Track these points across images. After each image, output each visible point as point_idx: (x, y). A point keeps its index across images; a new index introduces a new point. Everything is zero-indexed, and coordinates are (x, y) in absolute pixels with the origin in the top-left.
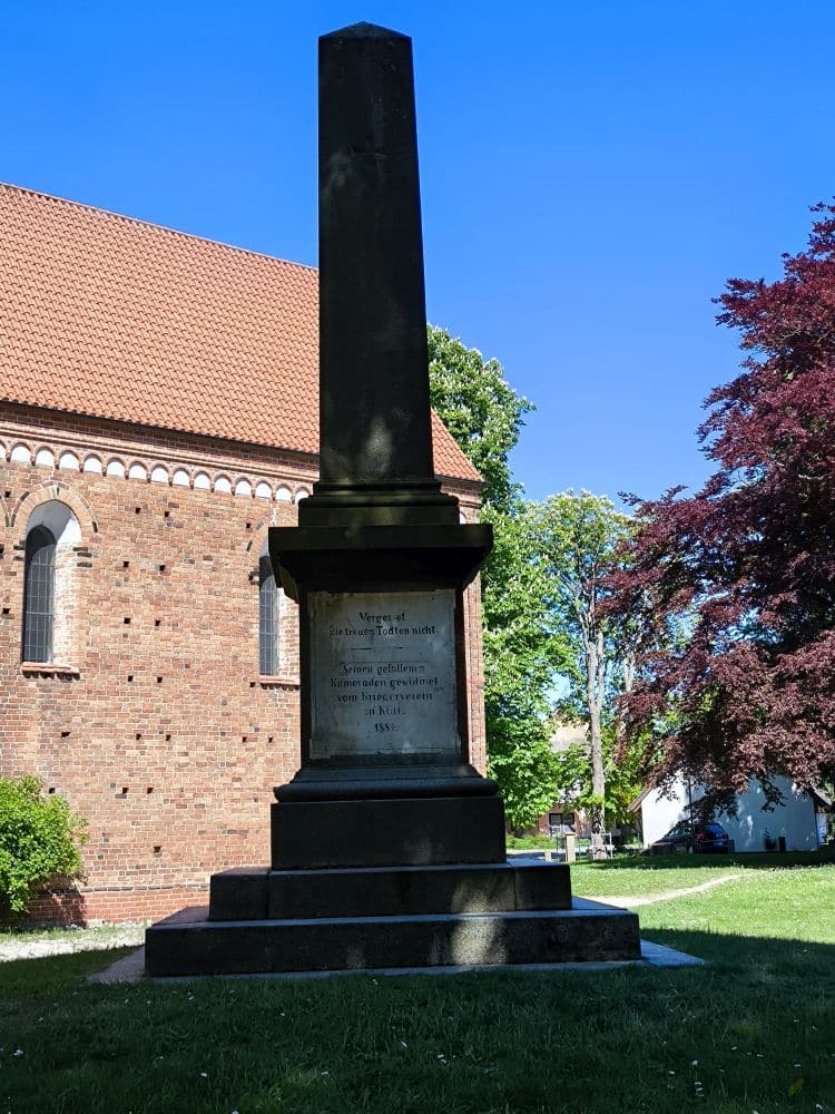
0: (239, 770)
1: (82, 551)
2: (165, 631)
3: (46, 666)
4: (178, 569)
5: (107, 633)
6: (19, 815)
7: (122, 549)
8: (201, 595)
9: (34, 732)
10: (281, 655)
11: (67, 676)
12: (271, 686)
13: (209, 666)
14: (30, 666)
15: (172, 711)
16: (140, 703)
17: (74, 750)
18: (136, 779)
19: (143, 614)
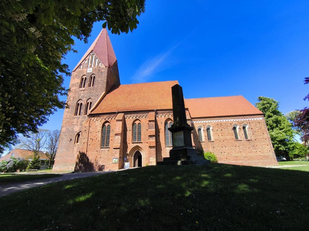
0: (235, 150)
1: (212, 129)
2: (223, 136)
3: (211, 141)
4: (223, 130)
5: (217, 137)
6: (209, 155)
7: (217, 129)
8: (226, 132)
9: (211, 147)
10: (239, 137)
11: (213, 142)
12: (238, 141)
13: (229, 139)
14: (209, 141)
15: (225, 144)
16: (222, 144)
17: (215, 149)
18: (222, 151)
19: (220, 135)
